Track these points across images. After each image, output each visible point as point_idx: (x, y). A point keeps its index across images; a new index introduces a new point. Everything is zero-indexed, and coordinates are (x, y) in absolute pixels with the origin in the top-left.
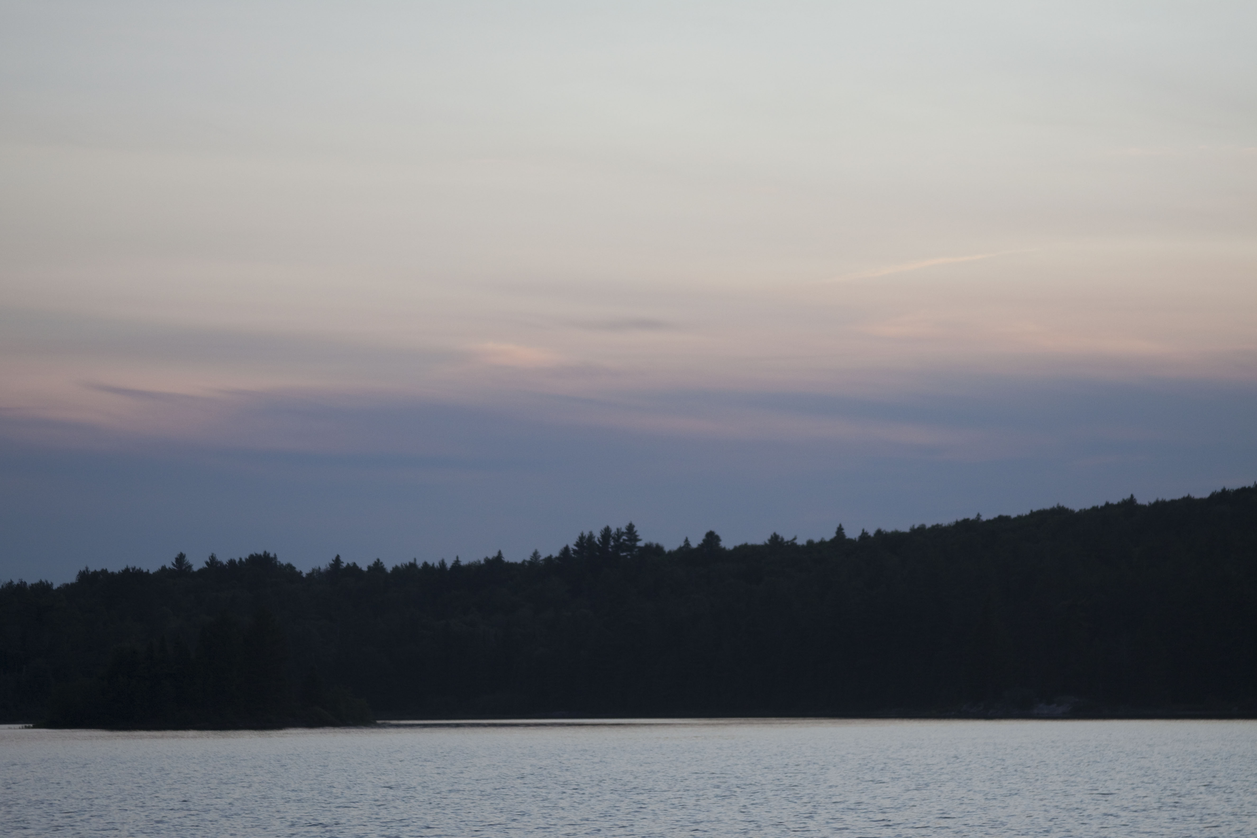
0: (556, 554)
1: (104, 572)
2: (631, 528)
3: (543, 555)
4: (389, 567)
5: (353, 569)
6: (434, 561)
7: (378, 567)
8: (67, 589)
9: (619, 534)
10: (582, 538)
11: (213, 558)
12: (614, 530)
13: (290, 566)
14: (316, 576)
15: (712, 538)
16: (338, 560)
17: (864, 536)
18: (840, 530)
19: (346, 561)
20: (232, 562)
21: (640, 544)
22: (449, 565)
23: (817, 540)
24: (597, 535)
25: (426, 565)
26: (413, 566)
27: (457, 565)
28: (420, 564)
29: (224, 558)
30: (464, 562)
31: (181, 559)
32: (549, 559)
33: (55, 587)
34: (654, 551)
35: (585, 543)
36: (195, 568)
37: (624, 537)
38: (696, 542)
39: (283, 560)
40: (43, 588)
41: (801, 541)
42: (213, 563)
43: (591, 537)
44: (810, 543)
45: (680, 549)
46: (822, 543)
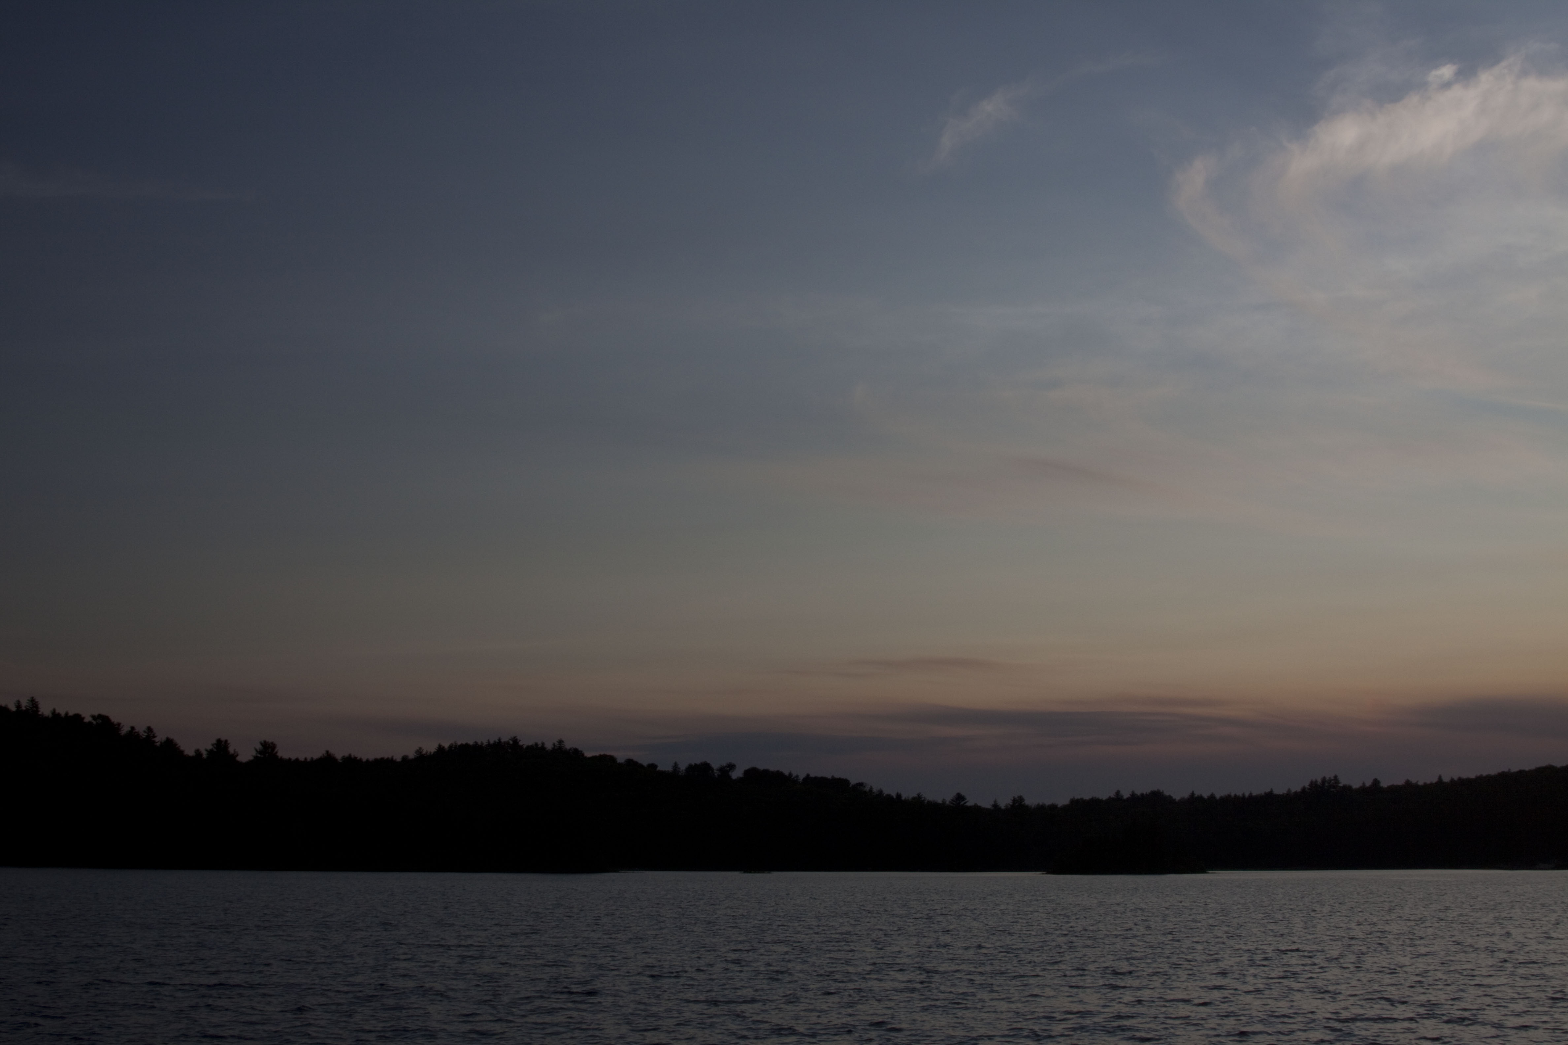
0: (1299, 789)
1: (1082, 799)
2: (1336, 777)
3: (1293, 790)
4: (1218, 796)
5: (1201, 798)
6: (1240, 794)
7: (1212, 797)
8: (1065, 808)
9: (1330, 780)
10: (1312, 782)
11: (1133, 792)
12: (1327, 779)
13: (1170, 797)
14: (1183, 801)
15: (1376, 782)
16: (1193, 794)
17: (1452, 780)
18: (1440, 777)
19: (1197, 794)
20: (1142, 795)
21: (1341, 785)
22: (1247, 795)
23: (1428, 782)
24: (1319, 781)
25: (1235, 796)
26: (1229, 796)
27: (1250, 796)
28: (1233, 795)
29: (1138, 792)
30: (1254, 794)
31: (1118, 793)
32: (1296, 793)
33: (1059, 806)
34: (1348, 788)
35: (1313, 784)
36: (1125, 797)
37: (1333, 782)
38: (1368, 783)
39: (1167, 793)
40: (1053, 807)
41: (1421, 783)
42: (1133, 795)
43: (1316, 781)
44: (1425, 784)
45: (1361, 787)
46: (1431, 784)
